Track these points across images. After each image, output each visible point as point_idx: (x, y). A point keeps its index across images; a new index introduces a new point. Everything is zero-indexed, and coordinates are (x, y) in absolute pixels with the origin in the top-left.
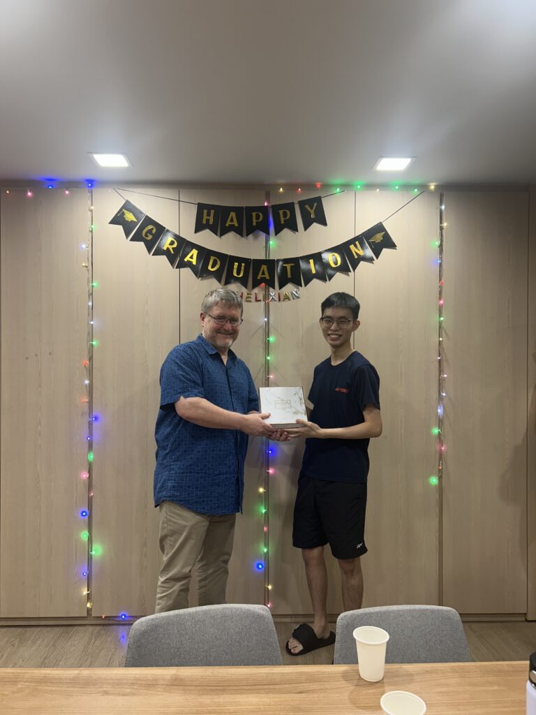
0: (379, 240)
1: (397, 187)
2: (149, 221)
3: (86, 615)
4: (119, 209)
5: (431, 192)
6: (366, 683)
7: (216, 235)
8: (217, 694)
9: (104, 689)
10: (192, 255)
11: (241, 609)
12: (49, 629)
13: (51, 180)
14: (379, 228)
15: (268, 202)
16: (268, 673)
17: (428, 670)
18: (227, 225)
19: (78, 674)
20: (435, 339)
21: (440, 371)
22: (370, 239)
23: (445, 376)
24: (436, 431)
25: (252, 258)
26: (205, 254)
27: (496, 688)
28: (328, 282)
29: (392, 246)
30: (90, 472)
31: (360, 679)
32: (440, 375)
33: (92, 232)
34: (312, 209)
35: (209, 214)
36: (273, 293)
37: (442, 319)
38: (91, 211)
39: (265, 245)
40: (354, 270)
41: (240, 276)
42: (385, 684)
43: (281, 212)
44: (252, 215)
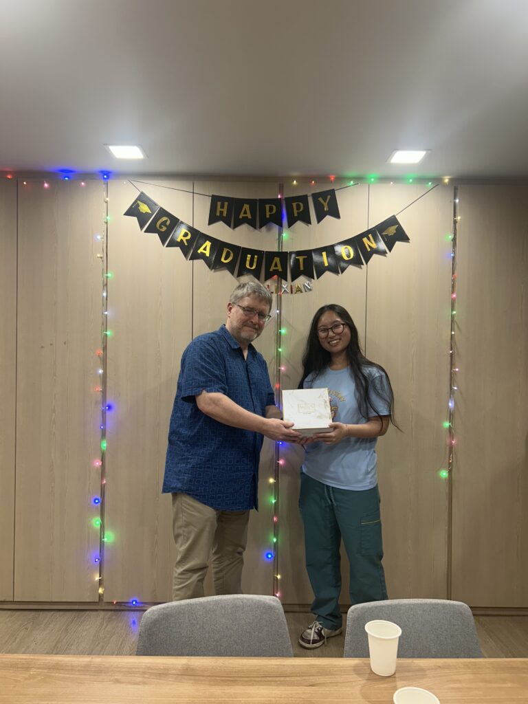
0: (391, 233)
1: (411, 180)
2: (163, 212)
3: (98, 601)
4: (132, 202)
5: (445, 185)
6: (377, 677)
7: (230, 226)
8: (228, 685)
9: (116, 677)
10: (206, 247)
11: (252, 599)
12: (61, 613)
13: (67, 171)
14: (393, 221)
15: (282, 195)
17: (441, 665)
18: (241, 217)
19: (90, 661)
20: (447, 333)
21: (452, 365)
22: (384, 231)
23: (457, 370)
24: (447, 424)
25: (265, 250)
26: (218, 246)
27: (509, 685)
28: (340, 275)
29: (404, 238)
30: (103, 460)
31: (372, 673)
32: (451, 369)
33: (107, 223)
34: (325, 201)
35: (222, 207)
36: (285, 285)
37: (454, 312)
38: (107, 202)
39: (277, 237)
40: (367, 263)
41: (253, 268)
42: (397, 679)
43: (294, 205)
44: (265, 207)
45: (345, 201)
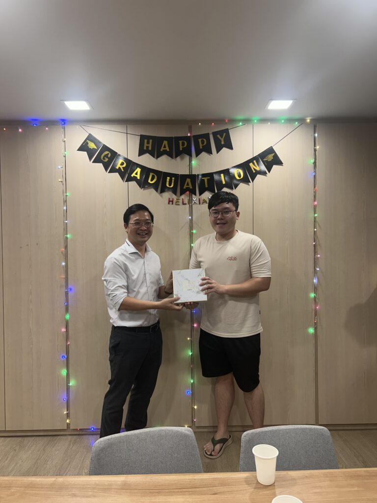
0: (270, 159)
1: (283, 121)
2: (105, 148)
3: (66, 428)
4: (84, 140)
5: (307, 124)
6: (262, 486)
7: (154, 157)
9: (73, 492)
10: (137, 173)
11: (172, 431)
12: (40, 438)
13: (35, 120)
14: (271, 151)
15: (191, 134)
16: (192, 479)
17: (307, 475)
18: (161, 150)
19: (55, 481)
20: (311, 230)
21: (315, 253)
22: (264, 157)
23: (319, 256)
24: (312, 295)
25: (180, 173)
26: (146, 171)
27: (356, 489)
28: (234, 190)
29: (280, 163)
30: (67, 327)
32: (315, 256)
33: (65, 156)
34: (222, 137)
35: (148, 143)
36: (195, 198)
37: (316, 215)
38: (65, 142)
39: (188, 164)
40: (253, 181)
41: (171, 187)
42: (276, 487)
43: (200, 140)
44: (179, 143)
45: (236, 137)
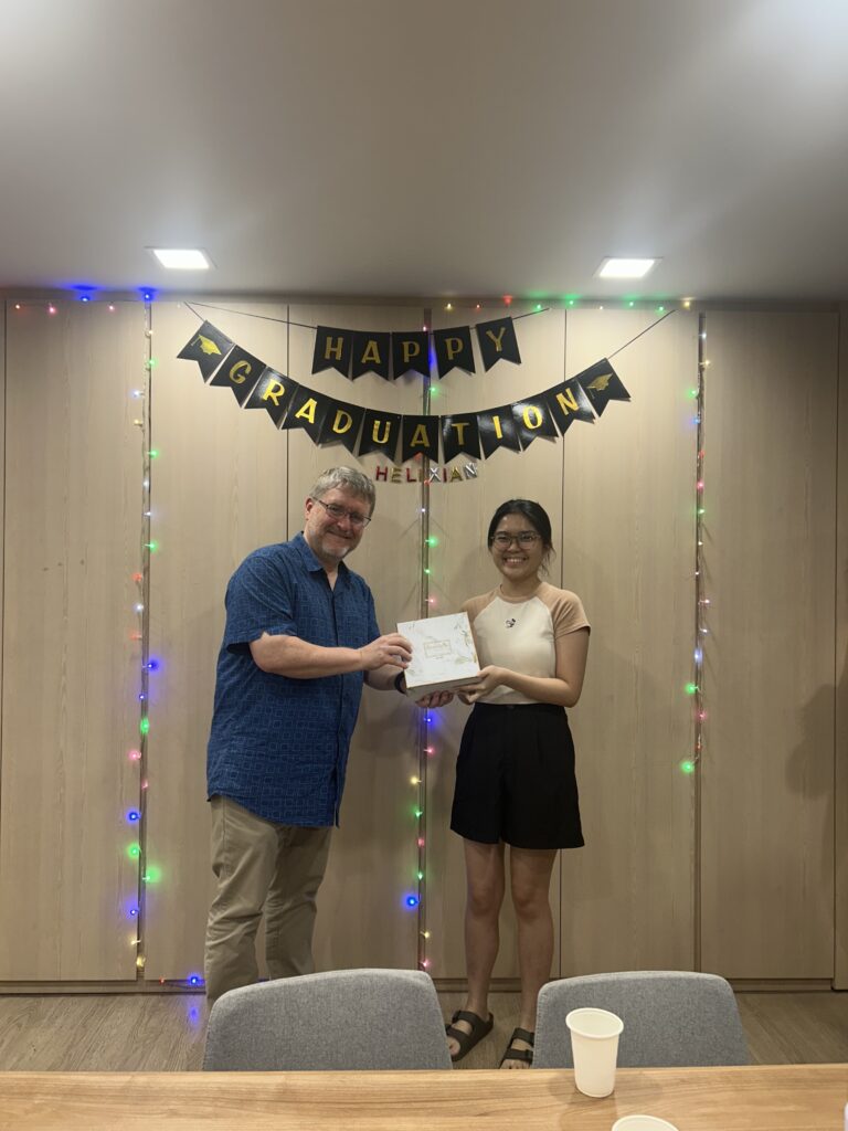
0: (602, 386)
1: (631, 304)
2: (240, 354)
3: (135, 978)
4: (192, 335)
5: (684, 311)
6: (587, 1099)
7: (347, 376)
8: (351, 1117)
9: (171, 1107)
10: (309, 409)
11: (386, 977)
12: (76, 999)
13: (87, 288)
14: (603, 368)
15: (429, 326)
16: (430, 1083)
17: (684, 1078)
18: (364, 361)
19: (129, 1082)
20: (690, 543)
21: (699, 594)
22: (590, 382)
23: (707, 601)
24: (691, 688)
25: (403, 413)
26: (328, 406)
27: (791, 1108)
28: (522, 452)
29: (623, 396)
30: (143, 750)
31: (577, 1092)
32: (698, 600)
33: (150, 370)
34: (497, 336)
35: (334, 344)
36: (435, 468)
37: (701, 511)
38: (150, 337)
39: (422, 392)
40: (563, 434)
41: (383, 442)
42: (617, 1102)
43: (449, 342)
44: (403, 347)
45: (528, 337)
